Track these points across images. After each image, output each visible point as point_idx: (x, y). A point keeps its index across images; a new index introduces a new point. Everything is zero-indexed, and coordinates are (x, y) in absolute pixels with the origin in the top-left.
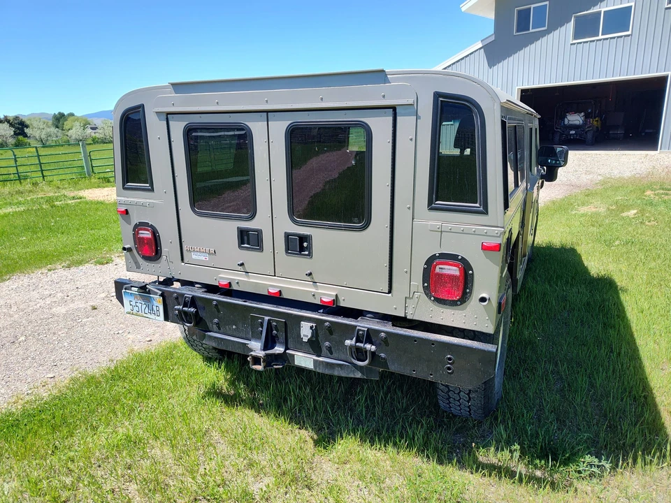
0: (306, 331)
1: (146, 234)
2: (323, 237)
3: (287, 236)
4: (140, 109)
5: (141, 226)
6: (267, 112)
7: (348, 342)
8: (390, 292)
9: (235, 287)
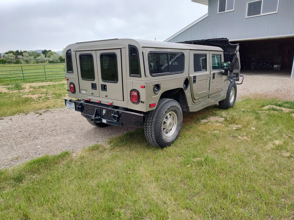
0: (104, 112)
1: (72, 86)
2: (109, 85)
3: (102, 85)
4: (70, 50)
5: (71, 83)
6: (96, 50)
7: (112, 115)
8: (124, 101)
9: (91, 101)
